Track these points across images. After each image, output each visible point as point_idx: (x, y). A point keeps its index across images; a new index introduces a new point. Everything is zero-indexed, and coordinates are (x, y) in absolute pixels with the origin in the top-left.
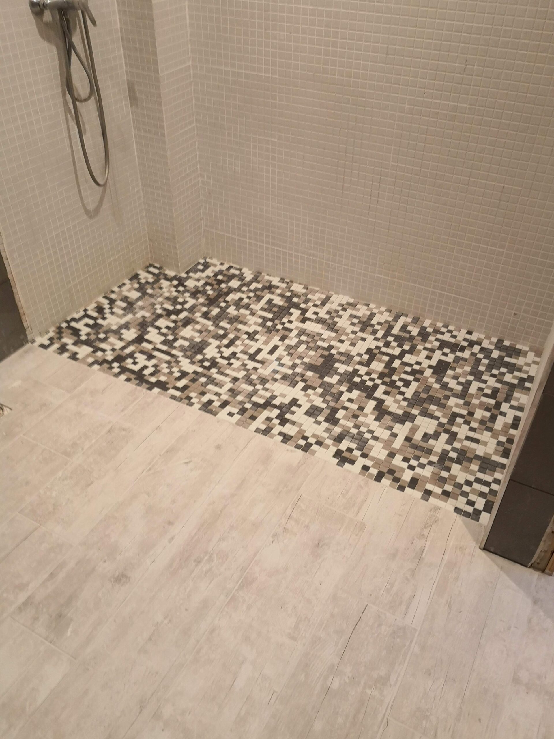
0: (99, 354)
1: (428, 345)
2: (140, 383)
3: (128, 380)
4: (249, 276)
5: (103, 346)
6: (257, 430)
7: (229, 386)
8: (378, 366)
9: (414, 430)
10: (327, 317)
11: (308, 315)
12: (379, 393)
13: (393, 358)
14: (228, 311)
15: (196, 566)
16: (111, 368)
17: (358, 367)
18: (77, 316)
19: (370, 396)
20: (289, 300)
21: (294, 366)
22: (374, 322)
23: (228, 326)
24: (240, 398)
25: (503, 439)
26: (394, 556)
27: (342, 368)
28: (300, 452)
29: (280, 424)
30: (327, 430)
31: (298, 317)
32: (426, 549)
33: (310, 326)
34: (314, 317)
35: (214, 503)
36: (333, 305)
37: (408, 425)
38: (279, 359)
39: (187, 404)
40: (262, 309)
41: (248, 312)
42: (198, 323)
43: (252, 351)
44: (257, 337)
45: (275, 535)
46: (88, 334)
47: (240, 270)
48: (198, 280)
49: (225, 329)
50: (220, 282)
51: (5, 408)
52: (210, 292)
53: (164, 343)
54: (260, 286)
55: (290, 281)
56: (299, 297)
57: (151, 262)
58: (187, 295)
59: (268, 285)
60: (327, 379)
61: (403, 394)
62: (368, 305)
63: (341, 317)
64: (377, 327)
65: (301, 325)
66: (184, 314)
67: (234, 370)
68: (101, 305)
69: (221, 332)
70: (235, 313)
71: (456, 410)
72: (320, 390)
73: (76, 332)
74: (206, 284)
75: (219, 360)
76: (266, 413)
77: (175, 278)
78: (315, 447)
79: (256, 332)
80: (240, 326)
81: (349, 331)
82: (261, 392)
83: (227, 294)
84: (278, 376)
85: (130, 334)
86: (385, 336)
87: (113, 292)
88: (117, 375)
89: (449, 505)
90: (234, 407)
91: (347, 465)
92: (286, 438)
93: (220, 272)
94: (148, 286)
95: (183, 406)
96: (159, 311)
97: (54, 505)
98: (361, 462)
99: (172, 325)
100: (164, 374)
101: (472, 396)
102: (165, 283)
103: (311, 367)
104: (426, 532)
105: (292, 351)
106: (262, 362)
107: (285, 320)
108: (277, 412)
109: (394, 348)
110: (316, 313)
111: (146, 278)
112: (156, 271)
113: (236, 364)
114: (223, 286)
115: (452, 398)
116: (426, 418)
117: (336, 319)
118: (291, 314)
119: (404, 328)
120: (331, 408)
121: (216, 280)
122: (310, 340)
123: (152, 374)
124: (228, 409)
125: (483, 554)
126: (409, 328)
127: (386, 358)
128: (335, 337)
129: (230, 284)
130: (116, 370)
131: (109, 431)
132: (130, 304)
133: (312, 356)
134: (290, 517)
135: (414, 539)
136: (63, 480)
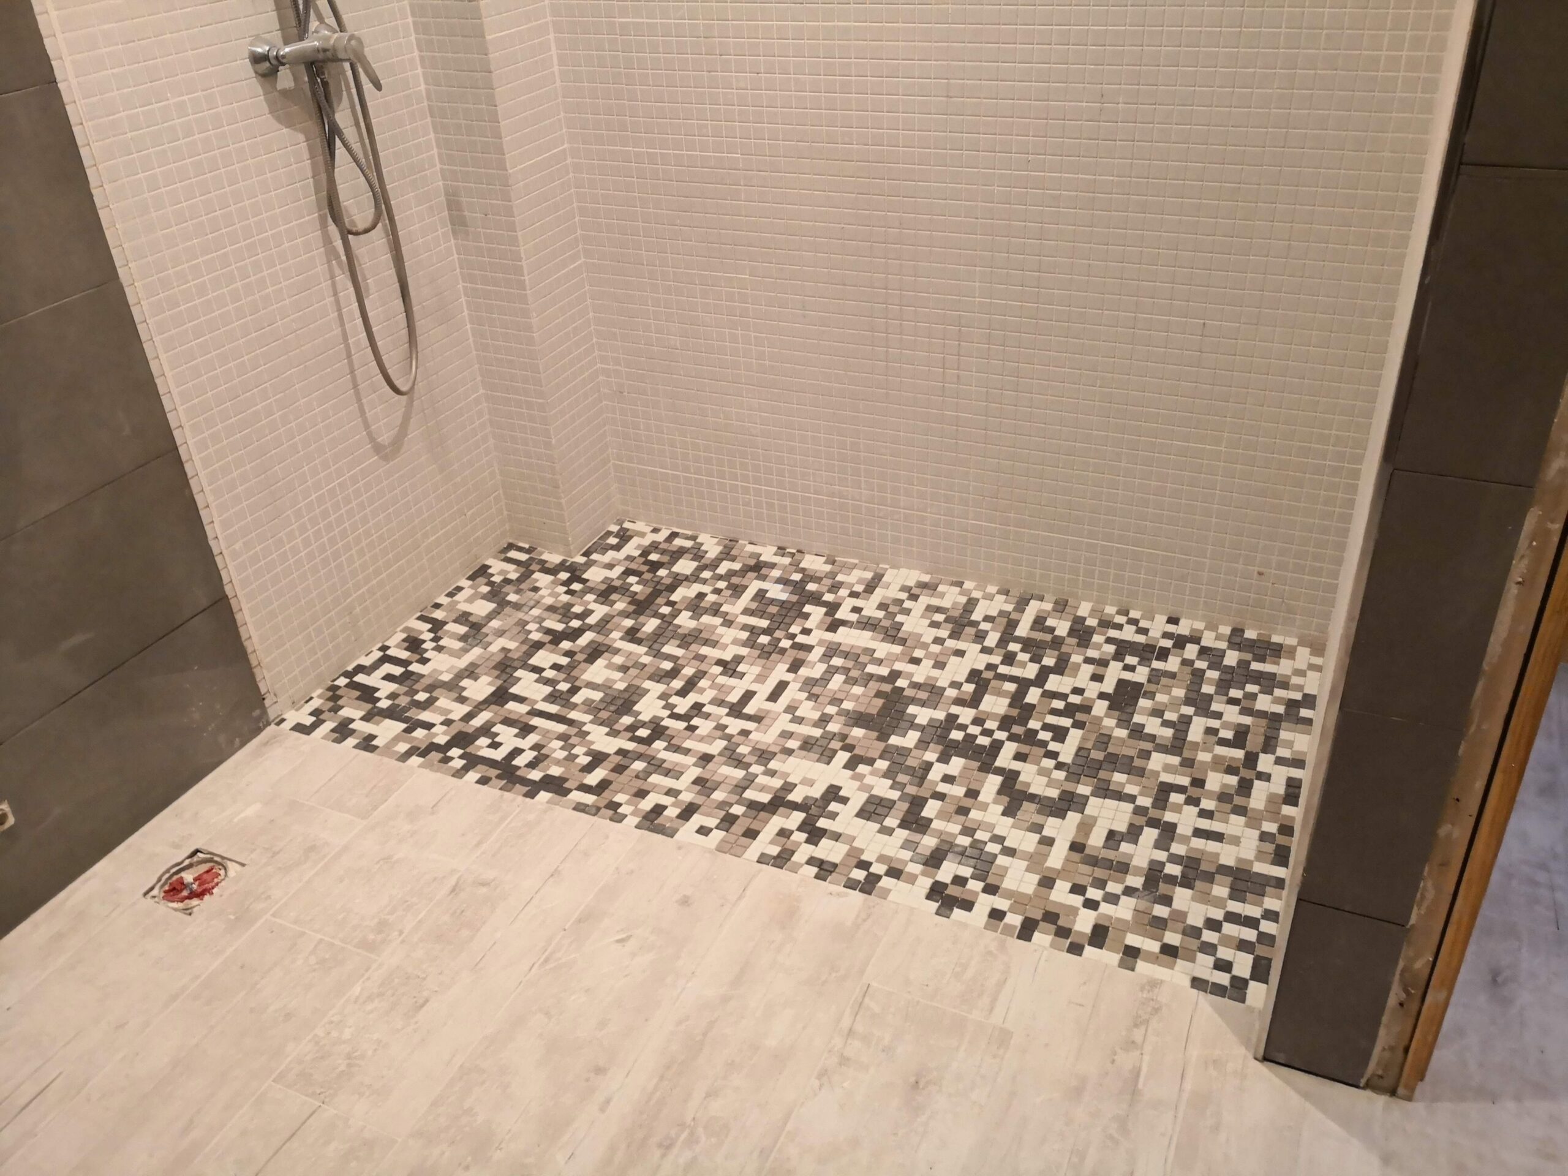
0: (420, 733)
1: (1092, 653)
2: (510, 785)
3: (484, 781)
4: (712, 548)
5: (425, 716)
6: (763, 859)
7: (695, 772)
8: (995, 705)
9: (1086, 827)
10: (881, 614)
11: (842, 614)
12: (1005, 759)
13: (1024, 685)
14: (676, 622)
15: (664, 1156)
16: (447, 760)
17: (955, 710)
18: (367, 661)
19: (987, 767)
20: (798, 587)
21: (824, 720)
22: (976, 616)
23: (679, 652)
24: (719, 796)
25: (1271, 827)
26: (1077, 1092)
27: (923, 715)
28: (856, 896)
29: (808, 841)
30: (907, 845)
31: (822, 622)
32: (1144, 1070)
33: (846, 637)
34: (854, 617)
35: (687, 1017)
36: (889, 590)
37: (1073, 817)
38: (791, 709)
39: (611, 819)
40: (747, 612)
41: (718, 621)
42: (617, 651)
43: (734, 698)
44: (741, 668)
45: (823, 1074)
46: (393, 696)
47: (694, 538)
48: (610, 566)
49: (674, 659)
50: (655, 566)
51: (229, 864)
52: (637, 588)
53: (552, 698)
54: (737, 566)
55: (799, 551)
56: (818, 580)
57: (511, 541)
58: (590, 597)
59: (752, 562)
60: (894, 740)
61: (1054, 755)
62: (960, 584)
63: (907, 612)
64: (984, 626)
65: (829, 636)
66: (587, 638)
67: (702, 739)
68: (413, 634)
69: (667, 665)
70: (693, 624)
71: (1166, 778)
72: (882, 765)
73: (367, 694)
74: (628, 572)
75: (669, 723)
76: (777, 822)
77: (562, 566)
78: (886, 882)
79: (738, 659)
80: (705, 650)
81: (928, 638)
82: (762, 780)
83: (672, 588)
84: (793, 744)
85: (480, 688)
86: (1003, 642)
87: (437, 606)
88: (460, 773)
89: (1179, 974)
90: (708, 815)
91: (958, 913)
92: (824, 869)
93: (654, 546)
94: (507, 588)
95: (602, 823)
96: (536, 636)
97: (349, 1056)
98: (985, 903)
99: (564, 661)
100: (558, 763)
101: (1195, 746)
102: (542, 579)
103: (859, 719)
104: (1138, 1035)
105: (816, 690)
106: (757, 719)
107: (795, 629)
108: (798, 817)
109: (1023, 665)
110: (856, 610)
111: (503, 572)
112: (523, 557)
113: (705, 727)
114: (662, 572)
115: (1154, 755)
116: (1107, 800)
117: (899, 618)
118: (807, 616)
119: (1039, 623)
120: (910, 799)
121: (647, 562)
122: (850, 664)
123: (532, 765)
124: (697, 820)
125: (1264, 1071)
126: (1050, 622)
127: (1011, 687)
128: (902, 653)
129: (676, 569)
130: (458, 763)
131: (453, 890)
132: (475, 630)
133: (860, 697)
134: (851, 1032)
135: (1115, 1053)
136: (364, 1002)
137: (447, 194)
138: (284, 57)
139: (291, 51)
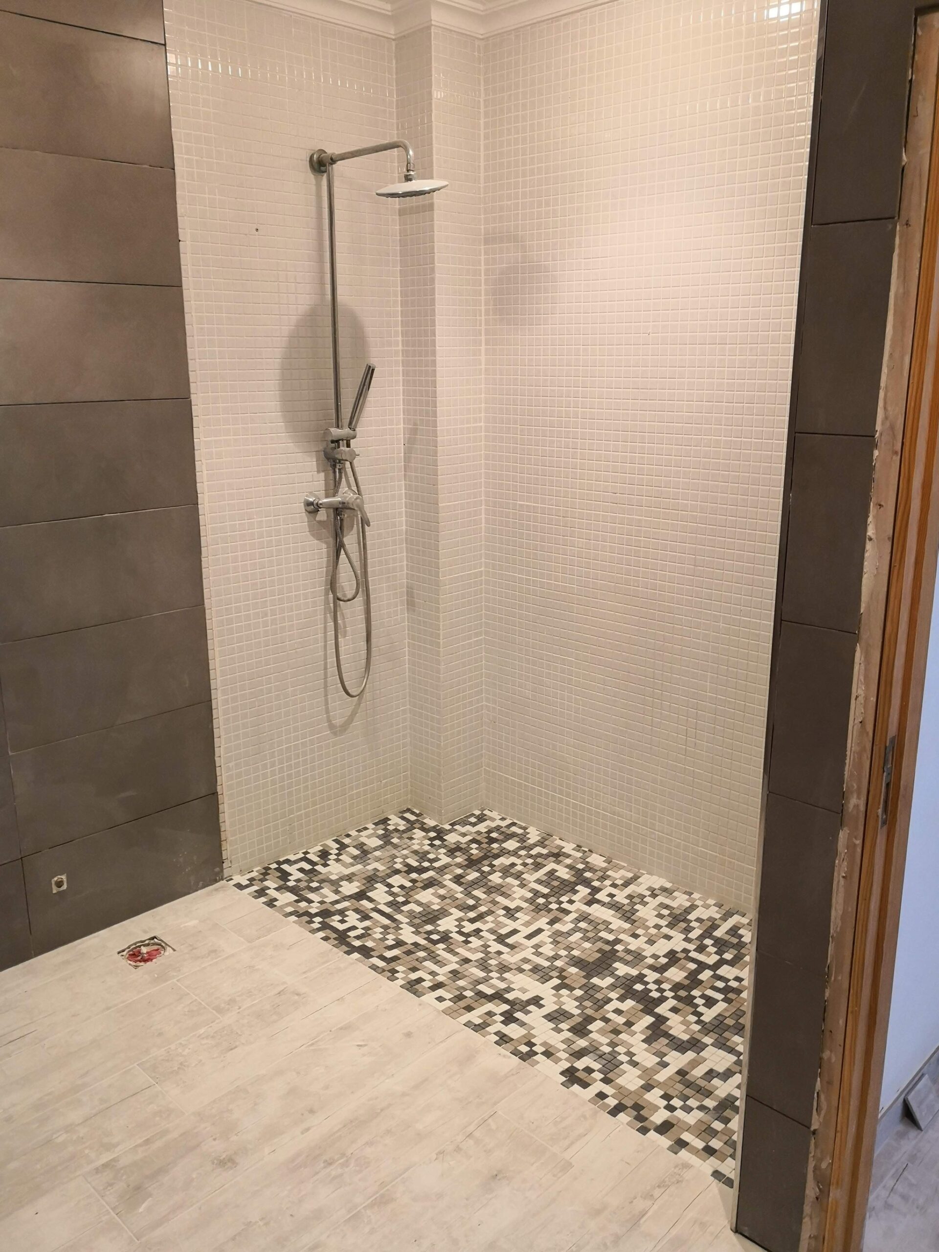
0: (303, 904)
2: (340, 945)
3: (326, 939)
4: (534, 836)
5: (311, 896)
6: (468, 1024)
7: (453, 966)
8: (676, 974)
9: (694, 1064)
10: (626, 901)
11: (601, 896)
12: (663, 1009)
13: (702, 966)
14: (490, 877)
15: (325, 1167)
16: (311, 922)
17: (646, 971)
18: (293, 858)
19: (648, 1010)
20: (579, 873)
21: (556, 957)
22: (691, 917)
23: (483, 896)
24: (461, 983)
26: (598, 1212)
27: (622, 969)
28: (516, 1060)
29: (502, 1022)
30: (566, 1041)
31: (584, 898)
32: (649, 1214)
33: (596, 911)
34: (607, 899)
35: (377, 1098)
36: (639, 888)
37: (690, 1055)
38: (537, 946)
39: (388, 978)
40: (539, 881)
41: (517, 882)
42: (444, 886)
43: (503, 931)
44: (517, 915)
45: (442, 1152)
46: (298, 880)
47: (525, 828)
48: (464, 835)
49: (477, 899)
50: (492, 840)
51: (168, 948)
52: (474, 852)
53: (390, 904)
54: (545, 851)
55: (589, 850)
56: (594, 871)
57: (409, 807)
58: (443, 851)
59: (556, 851)
60: (595, 980)
61: (699, 1015)
62: (690, 894)
63: (645, 904)
64: (694, 924)
65: (585, 908)
66: (431, 873)
67: (470, 950)
68: (327, 849)
69: (471, 902)
70: (500, 881)
72: (579, 993)
73: (285, 876)
74: (474, 841)
75: (454, 935)
76: (490, 1006)
77: (434, 829)
78: (539, 1058)
79: (518, 909)
80: (500, 899)
81: (650, 924)
82: (494, 982)
83: (496, 856)
84: (527, 967)
85: (350, 888)
86: (701, 937)
87: (348, 836)
88: (314, 931)
89: (707, 1166)
90: (449, 991)
91: (576, 1088)
92: (503, 1039)
93: (498, 829)
94: (396, 834)
95: (382, 979)
96: (398, 866)
97: (181, 1064)
98: (599, 1086)
99: (408, 884)
100: (374, 940)
102: (418, 834)
103: (578, 962)
104: (657, 1193)
105: (559, 939)
106: (512, 947)
107: (564, 899)
108: (506, 1007)
109: (709, 955)
110: (611, 895)
111: (397, 824)
112: (412, 818)
113: (475, 942)
114: (495, 845)
116: (720, 1050)
117: (637, 907)
118: (575, 892)
119: (734, 931)
120: (585, 1016)
121: (489, 838)
122: (590, 928)
123: (358, 937)
124: (440, 992)
125: (734, 1238)
126: (741, 932)
127: (692, 966)
128: (629, 929)
129: (504, 845)
130: (316, 926)
131: (279, 993)
132: (364, 853)
133: (587, 950)
134: (470, 1135)
135: (635, 1198)
136: (203, 1038)
137: (407, 587)
138: (321, 504)
139: (327, 502)
